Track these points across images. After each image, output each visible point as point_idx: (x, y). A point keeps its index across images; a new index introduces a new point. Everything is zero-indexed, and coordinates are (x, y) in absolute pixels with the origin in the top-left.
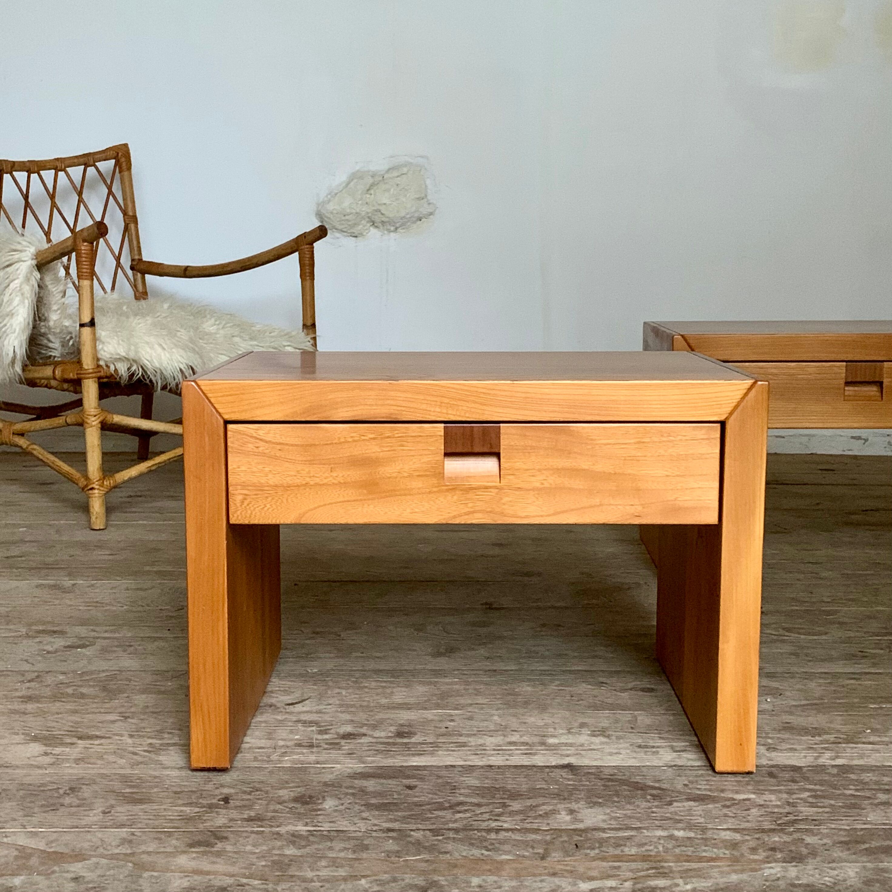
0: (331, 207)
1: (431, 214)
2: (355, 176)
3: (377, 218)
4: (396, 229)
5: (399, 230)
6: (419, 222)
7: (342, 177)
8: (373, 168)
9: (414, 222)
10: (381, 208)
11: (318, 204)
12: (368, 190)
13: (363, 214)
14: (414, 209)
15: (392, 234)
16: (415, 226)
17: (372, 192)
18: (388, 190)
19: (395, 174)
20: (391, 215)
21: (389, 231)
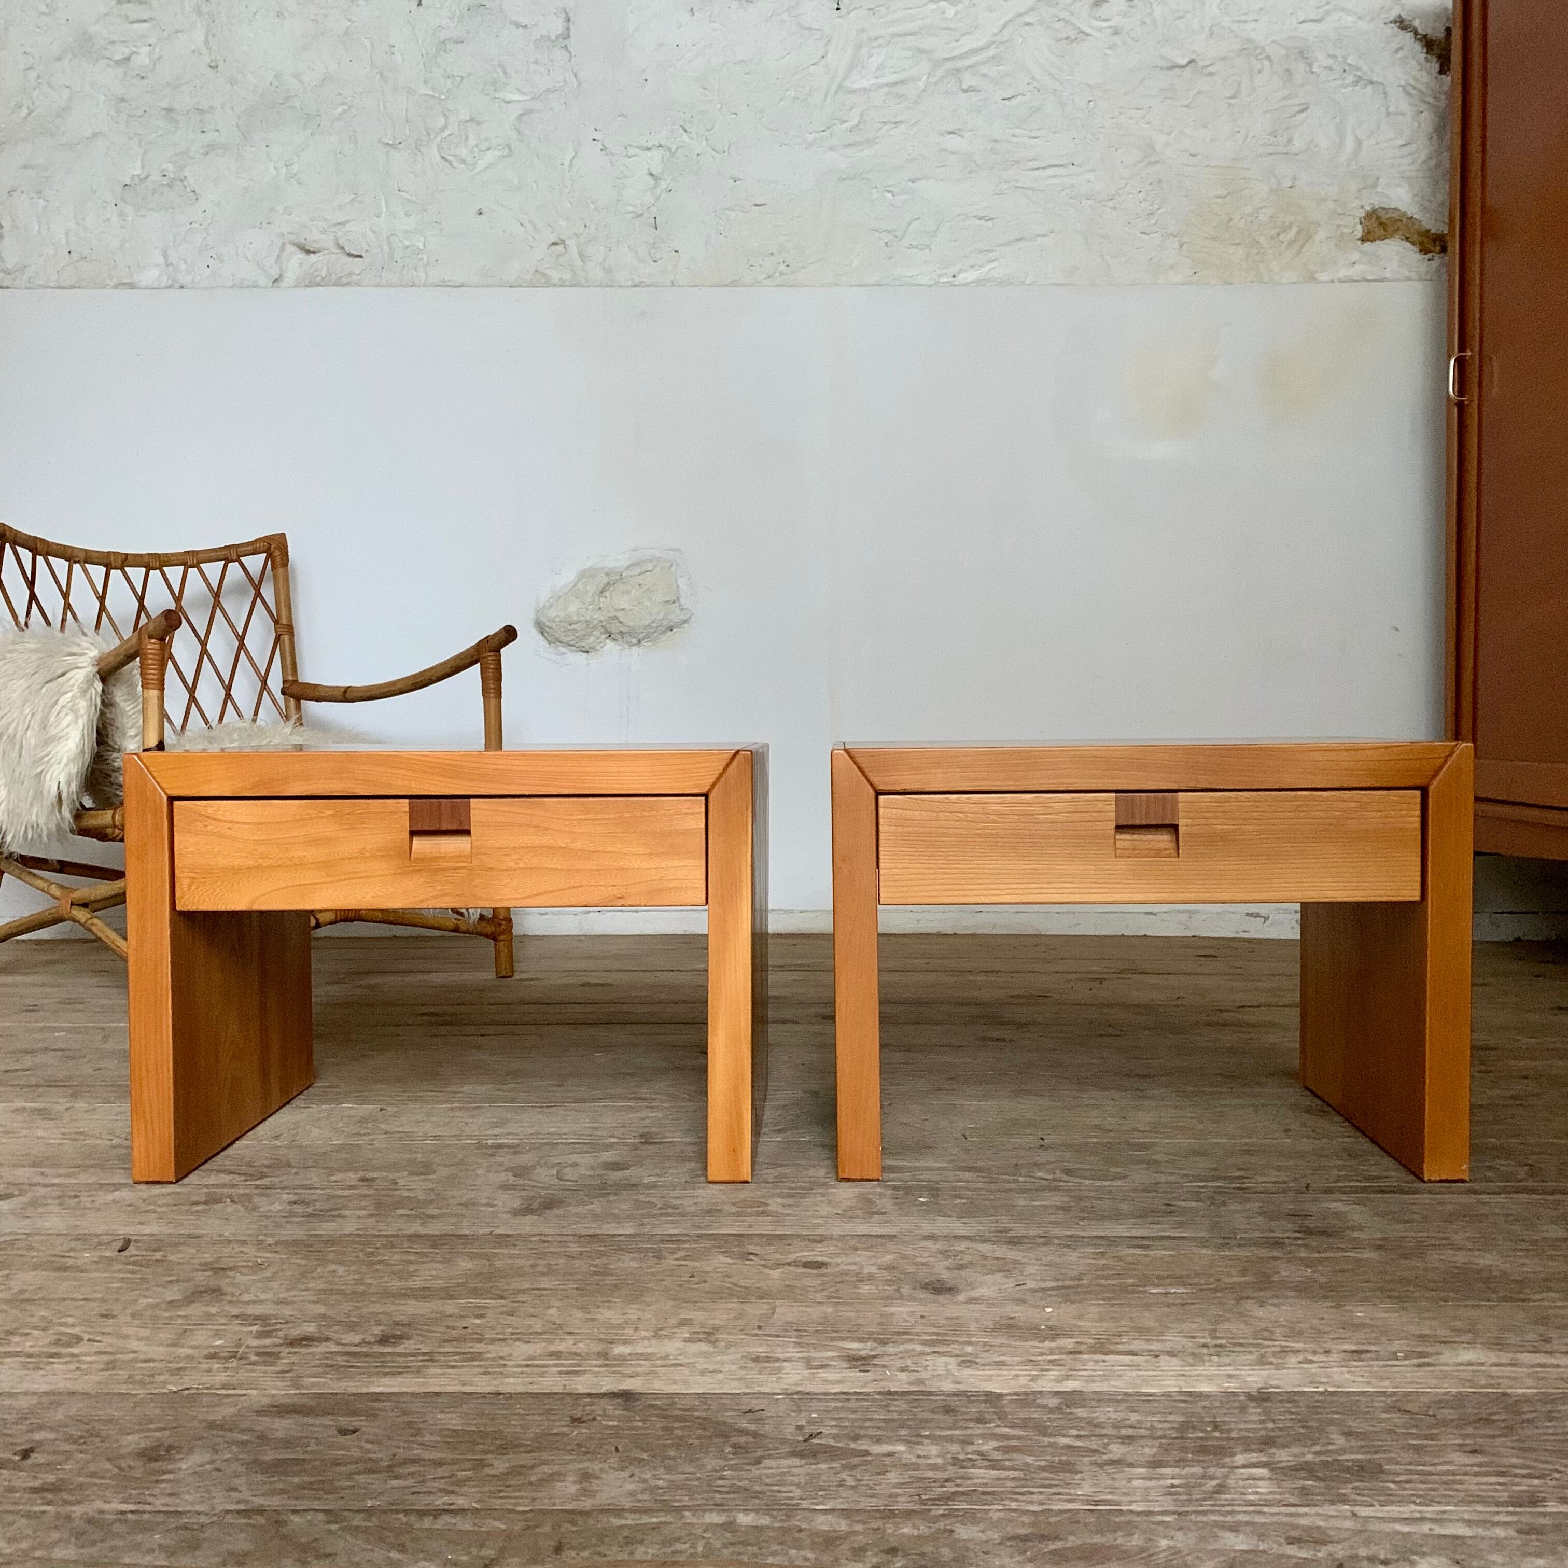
0: (552, 613)
1: (685, 622)
2: (585, 575)
3: (614, 629)
4: (639, 641)
5: (644, 643)
6: (669, 633)
7: (569, 576)
8: (610, 564)
9: (664, 632)
10: (620, 615)
11: (538, 611)
12: (602, 592)
13: (595, 622)
14: (662, 615)
15: (635, 649)
16: (664, 638)
17: (607, 594)
18: (627, 592)
19: (638, 570)
20: (631, 624)
21: (631, 645)
